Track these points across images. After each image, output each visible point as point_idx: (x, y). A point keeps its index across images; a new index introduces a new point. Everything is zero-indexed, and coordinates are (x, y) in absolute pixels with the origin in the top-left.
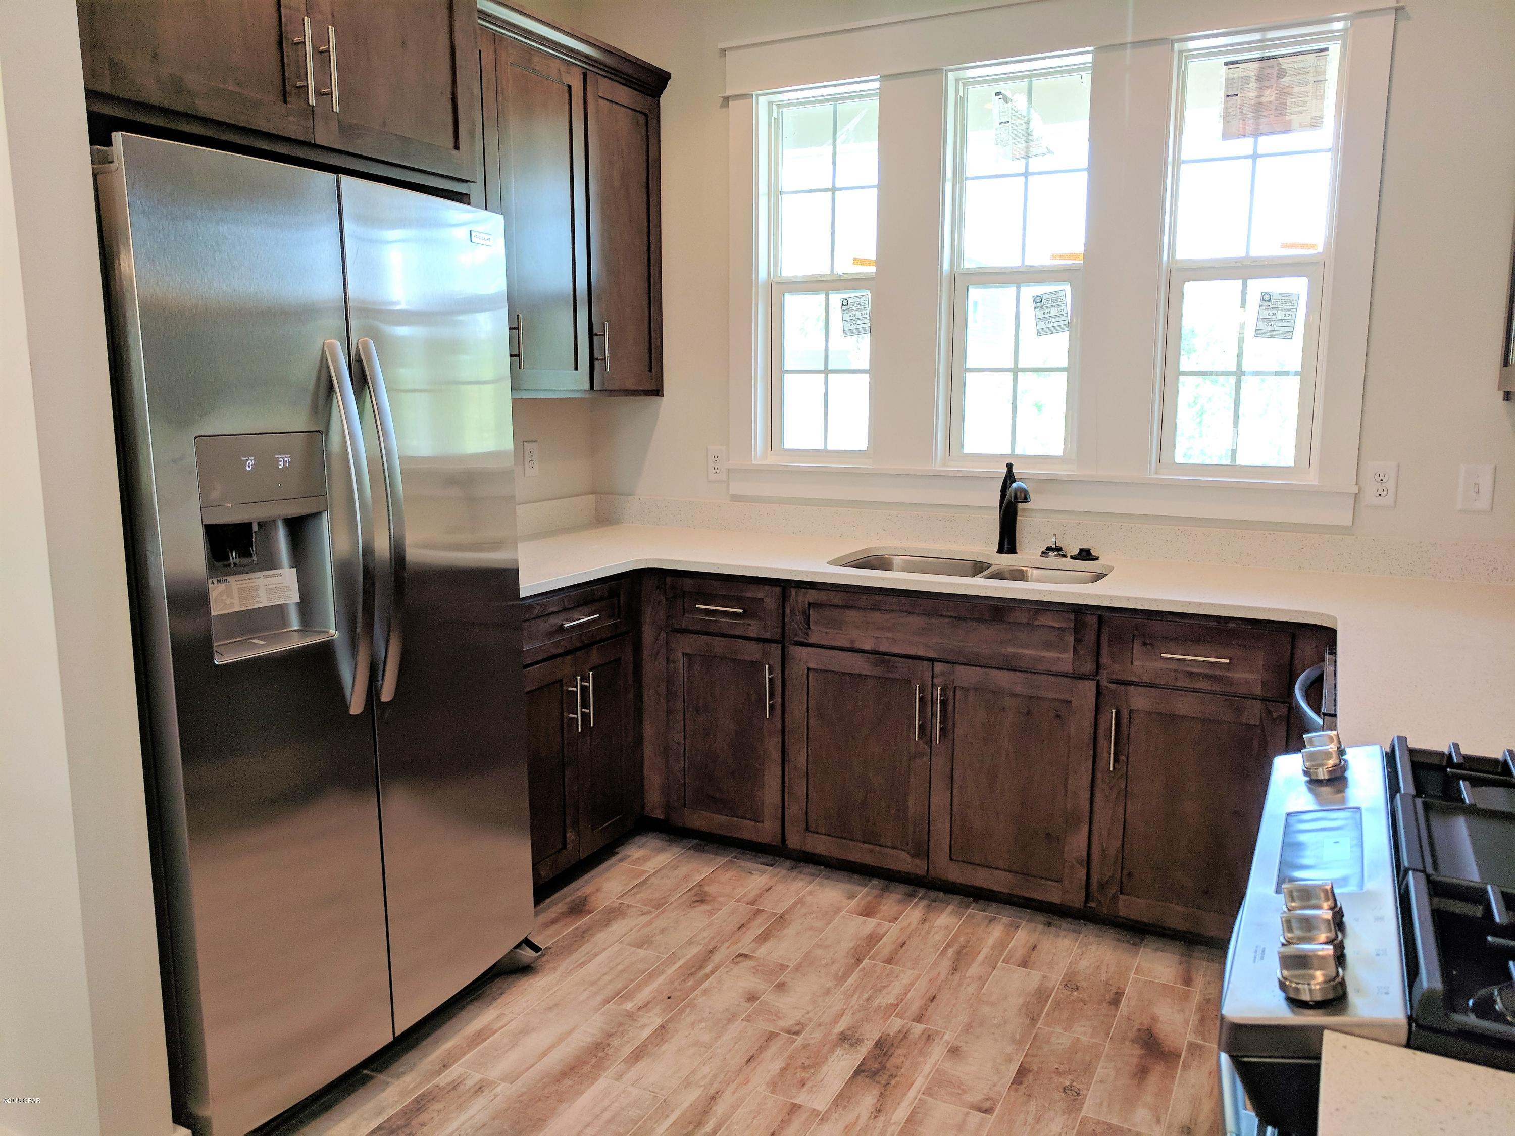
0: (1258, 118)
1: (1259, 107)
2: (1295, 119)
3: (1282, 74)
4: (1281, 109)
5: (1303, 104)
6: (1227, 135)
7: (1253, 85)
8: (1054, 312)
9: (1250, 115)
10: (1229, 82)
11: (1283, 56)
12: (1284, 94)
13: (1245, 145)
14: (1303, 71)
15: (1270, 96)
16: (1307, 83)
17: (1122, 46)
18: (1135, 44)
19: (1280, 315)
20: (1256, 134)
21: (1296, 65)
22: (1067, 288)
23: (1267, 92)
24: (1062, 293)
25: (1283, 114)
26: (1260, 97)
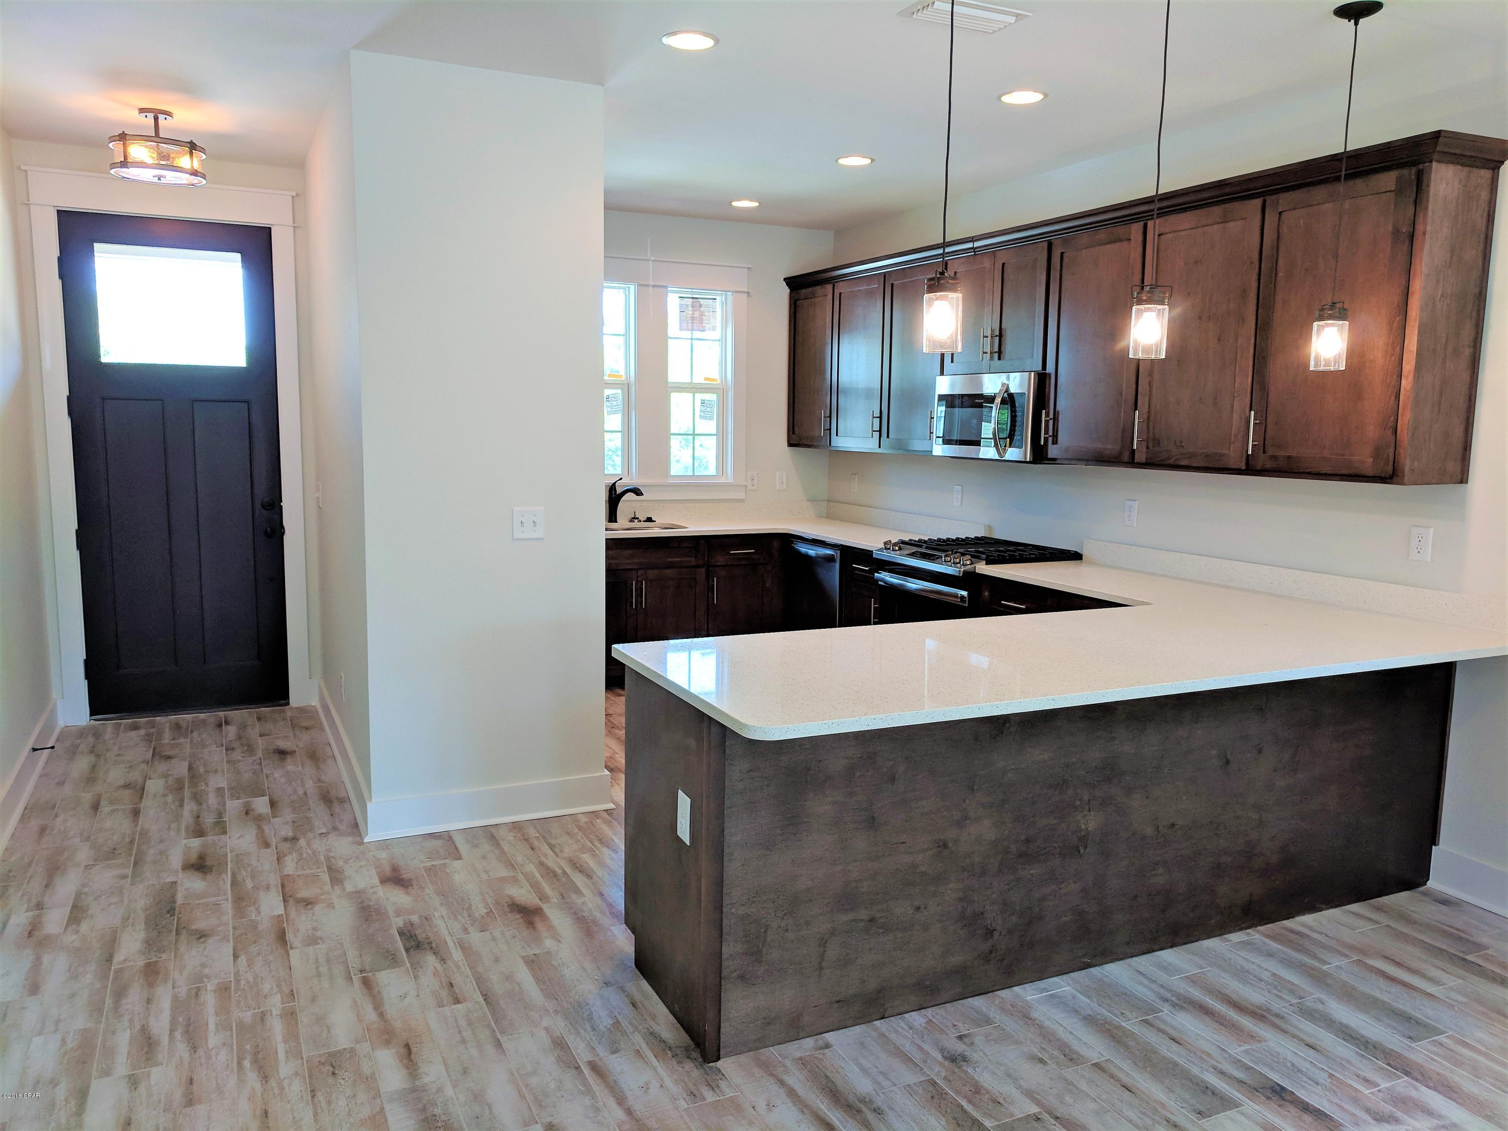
0: (693, 323)
1: (693, 318)
2: (707, 326)
3: (701, 306)
4: (701, 321)
5: (709, 320)
6: (681, 329)
7: (690, 308)
8: (615, 403)
9: (690, 321)
10: (681, 306)
11: (701, 298)
12: (702, 315)
13: (688, 334)
14: (707, 306)
15: (697, 314)
16: (710, 312)
17: (648, 285)
18: (653, 286)
19: (708, 409)
20: (693, 330)
21: (706, 303)
22: (619, 391)
23: (696, 313)
24: (618, 395)
25: (702, 323)
26: (693, 314)
